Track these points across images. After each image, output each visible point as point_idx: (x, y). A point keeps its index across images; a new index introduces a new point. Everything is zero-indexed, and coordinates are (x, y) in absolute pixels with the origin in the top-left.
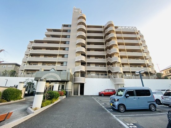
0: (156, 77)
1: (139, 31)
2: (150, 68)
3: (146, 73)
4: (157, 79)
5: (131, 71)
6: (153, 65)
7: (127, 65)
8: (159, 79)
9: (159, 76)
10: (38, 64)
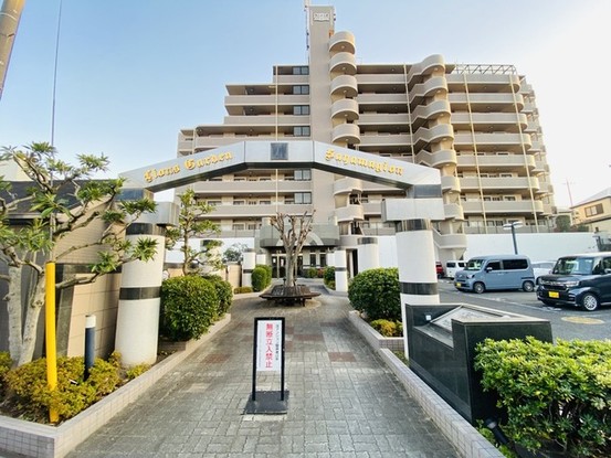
0: (556, 226)
1: (521, 78)
2: (541, 202)
3: (528, 216)
4: (556, 231)
5: (484, 212)
6: (552, 191)
7: (475, 195)
8: (561, 231)
9: (563, 224)
10: (223, 200)
